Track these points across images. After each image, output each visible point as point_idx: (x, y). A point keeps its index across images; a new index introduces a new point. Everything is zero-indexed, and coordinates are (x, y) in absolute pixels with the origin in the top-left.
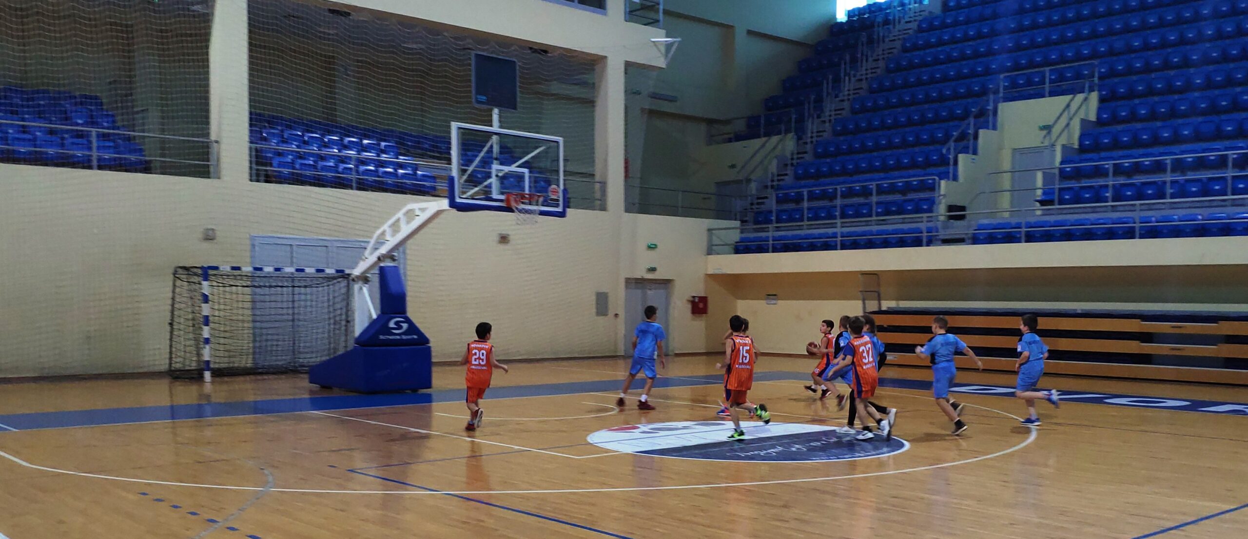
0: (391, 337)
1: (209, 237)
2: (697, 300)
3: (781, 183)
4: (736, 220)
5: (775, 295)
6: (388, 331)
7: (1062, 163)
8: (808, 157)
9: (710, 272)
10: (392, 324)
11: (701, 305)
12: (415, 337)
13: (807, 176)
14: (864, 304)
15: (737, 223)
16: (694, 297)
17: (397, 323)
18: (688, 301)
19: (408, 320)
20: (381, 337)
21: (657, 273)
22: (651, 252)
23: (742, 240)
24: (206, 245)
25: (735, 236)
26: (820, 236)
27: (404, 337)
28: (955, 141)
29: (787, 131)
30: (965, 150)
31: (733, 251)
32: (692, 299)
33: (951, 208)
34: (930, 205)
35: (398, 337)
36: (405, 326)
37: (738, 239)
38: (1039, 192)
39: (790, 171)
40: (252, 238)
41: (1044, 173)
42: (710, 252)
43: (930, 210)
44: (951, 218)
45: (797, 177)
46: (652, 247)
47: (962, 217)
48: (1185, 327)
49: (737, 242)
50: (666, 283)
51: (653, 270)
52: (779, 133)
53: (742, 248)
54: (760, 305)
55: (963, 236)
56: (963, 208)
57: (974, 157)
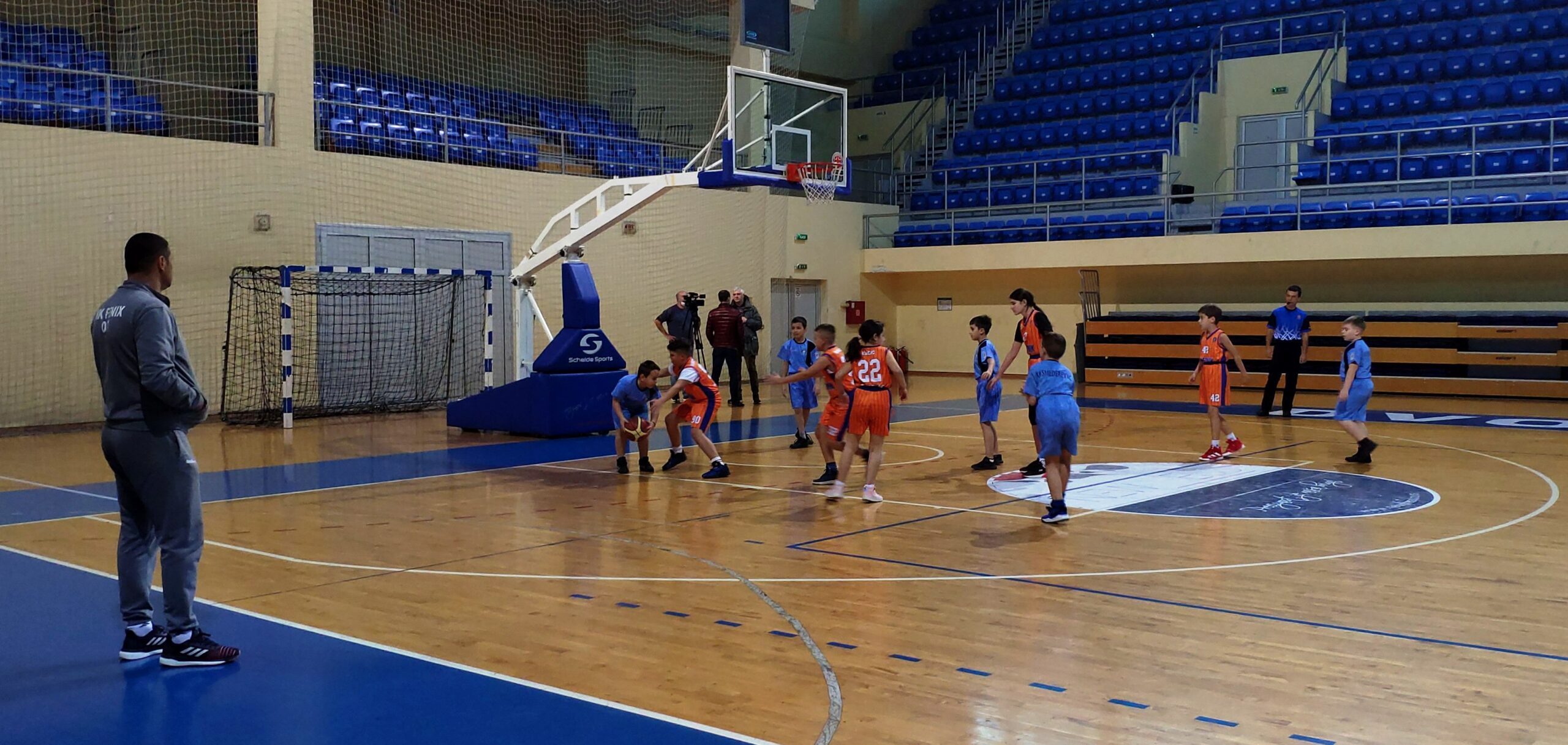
0: (582, 360)
1: (262, 226)
2: (853, 306)
3: (940, 158)
4: (893, 204)
5: (950, 299)
6: (579, 352)
7: (1317, 132)
8: (968, 126)
9: (868, 270)
10: (583, 343)
11: (858, 313)
12: (611, 359)
13: (970, 149)
14: (1084, 307)
15: (895, 209)
16: (850, 302)
17: (589, 340)
18: (843, 307)
19: (602, 337)
20: (571, 360)
21: (807, 272)
22: (801, 246)
23: (902, 230)
24: (259, 237)
25: (893, 225)
26: (1011, 224)
27: (598, 360)
28: (1178, 105)
29: (939, 94)
30: (1186, 118)
31: (891, 244)
32: (848, 305)
33: (1176, 189)
34: (1153, 186)
35: (592, 360)
36: (599, 344)
37: (897, 229)
38: (1294, 169)
39: (948, 142)
40: (319, 229)
41: (1299, 145)
42: (866, 246)
43: (1150, 191)
44: (1174, 201)
45: (957, 151)
46: (802, 239)
47: (1189, 200)
48: (1515, 330)
49: (896, 233)
50: (816, 284)
51: (803, 267)
52: (929, 96)
53: (903, 240)
54: (929, 311)
55: (1209, 223)
56: (1190, 190)
57: (1195, 126)
